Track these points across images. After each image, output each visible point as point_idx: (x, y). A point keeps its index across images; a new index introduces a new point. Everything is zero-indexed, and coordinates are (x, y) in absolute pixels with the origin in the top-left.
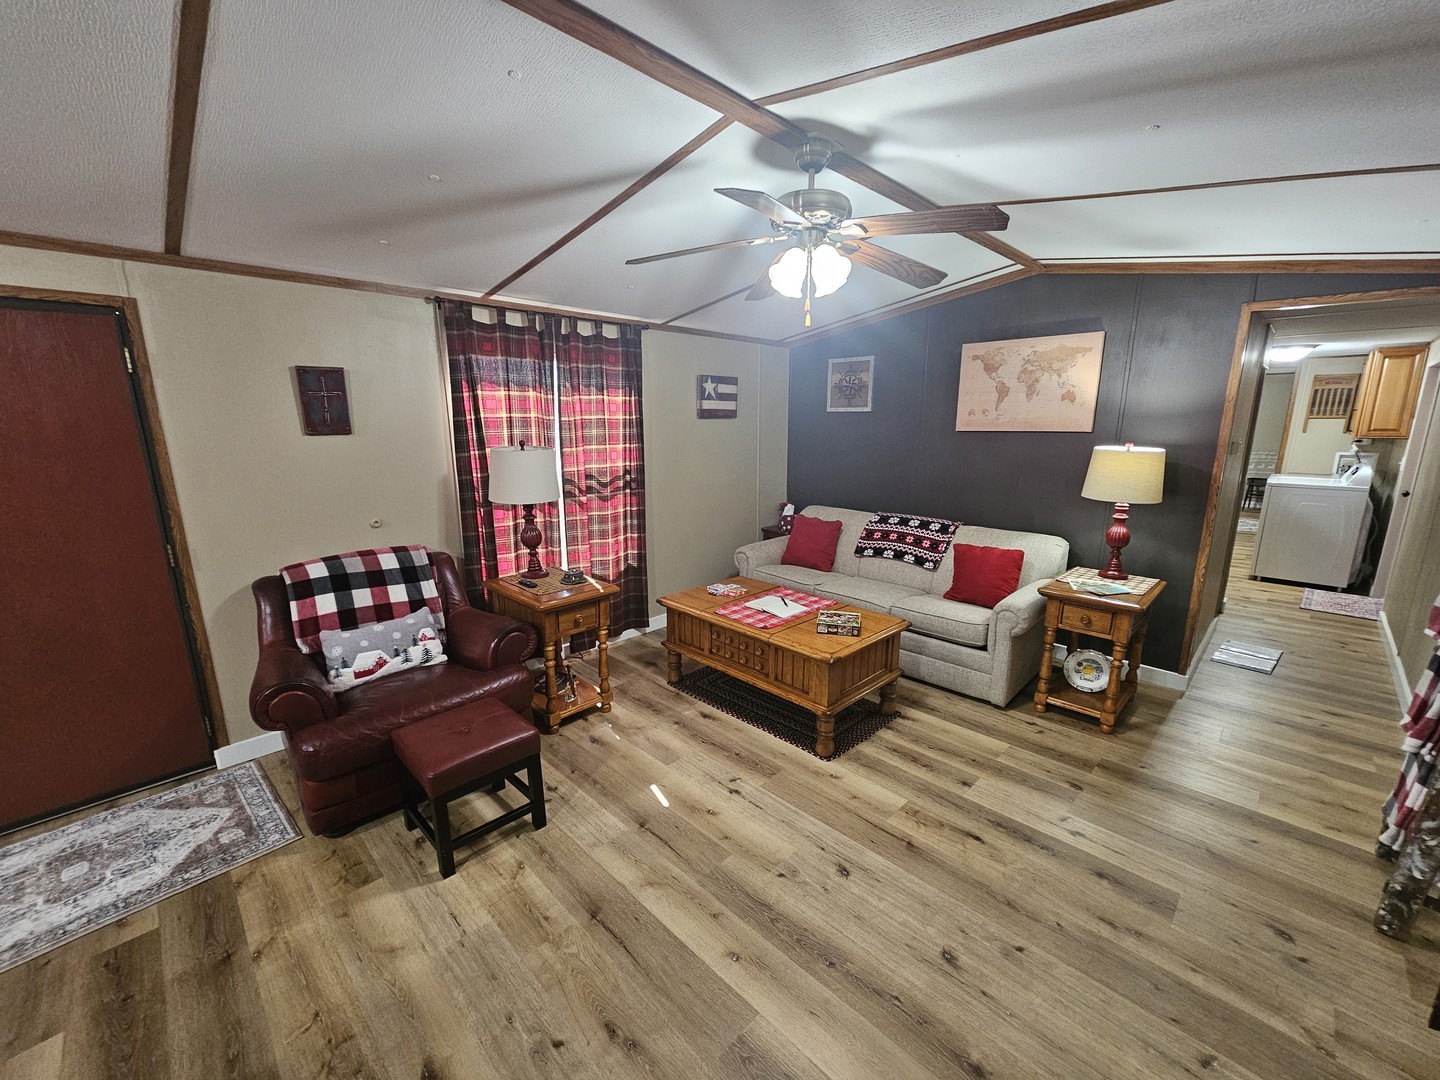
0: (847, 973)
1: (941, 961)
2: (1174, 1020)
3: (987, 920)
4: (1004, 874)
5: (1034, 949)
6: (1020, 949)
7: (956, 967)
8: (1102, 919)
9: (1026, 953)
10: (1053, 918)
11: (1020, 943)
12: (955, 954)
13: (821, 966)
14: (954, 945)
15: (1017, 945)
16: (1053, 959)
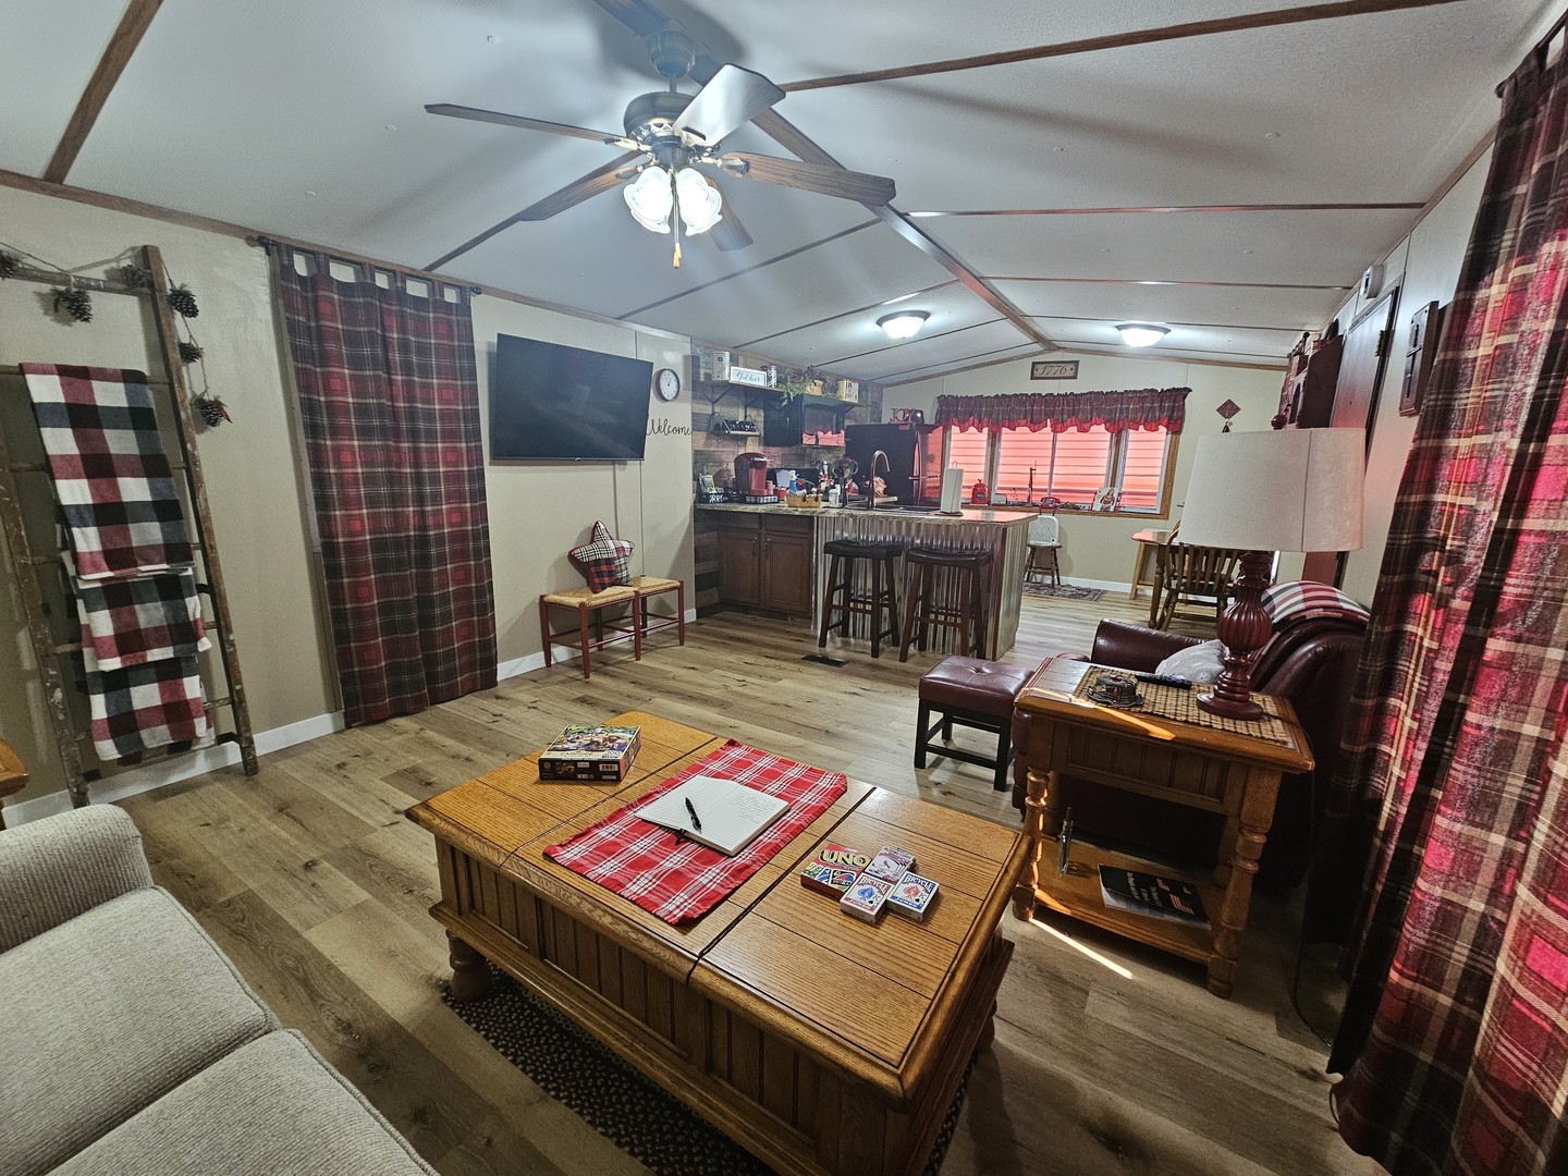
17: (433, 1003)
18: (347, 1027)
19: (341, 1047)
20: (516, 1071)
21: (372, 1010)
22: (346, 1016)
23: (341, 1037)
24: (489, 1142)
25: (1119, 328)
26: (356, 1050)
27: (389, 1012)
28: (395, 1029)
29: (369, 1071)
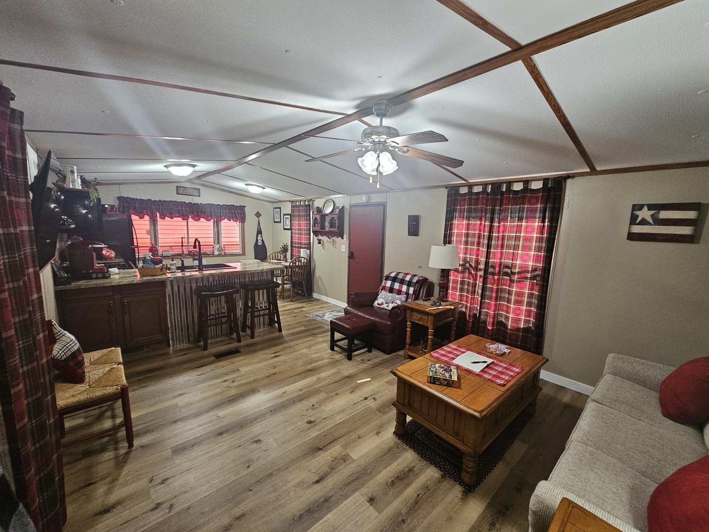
0: (266, 414)
1: (258, 439)
2: (189, 508)
3: (267, 461)
4: (288, 482)
5: (246, 472)
6: (248, 467)
7: (253, 442)
8: (243, 515)
9: (246, 468)
10: (255, 490)
11: (251, 469)
12: (259, 444)
13: (272, 409)
14: (262, 445)
15: (251, 467)
16: (238, 477)
17: (475, 495)
18: (492, 525)
19: (501, 524)
20: (498, 466)
21: (482, 517)
22: (487, 527)
23: (497, 526)
24: (521, 471)
25: (246, 185)
26: (502, 518)
27: (482, 510)
28: (489, 506)
29: (508, 510)
